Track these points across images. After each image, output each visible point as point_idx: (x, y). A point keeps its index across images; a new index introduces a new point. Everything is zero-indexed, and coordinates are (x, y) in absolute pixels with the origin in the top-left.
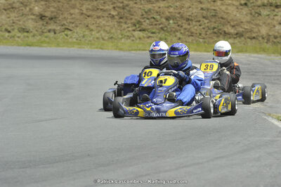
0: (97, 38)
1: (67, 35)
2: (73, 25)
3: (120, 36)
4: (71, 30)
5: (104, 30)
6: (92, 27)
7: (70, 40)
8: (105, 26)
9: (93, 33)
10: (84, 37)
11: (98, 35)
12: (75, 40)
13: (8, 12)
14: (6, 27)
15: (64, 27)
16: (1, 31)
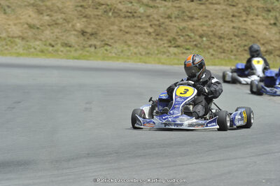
0: (135, 54)
1: (107, 50)
2: (113, 41)
3: (156, 52)
4: (110, 46)
5: (142, 46)
6: (130, 43)
7: (110, 55)
8: (142, 42)
9: (131, 48)
10: (122, 51)
11: (135, 50)
12: (114, 55)
13: (52, 27)
14: (50, 41)
15: (104, 43)
16: (45, 45)
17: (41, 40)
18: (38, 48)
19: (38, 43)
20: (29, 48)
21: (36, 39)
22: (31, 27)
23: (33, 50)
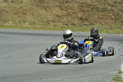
0: (105, 28)
1: (91, 27)
2: (95, 22)
3: (115, 27)
4: (93, 25)
5: (108, 25)
6: (103, 23)
8: (108, 23)
9: (103, 26)
10: (99, 27)
11: (105, 27)
13: (67, 16)
14: (66, 23)
15: (90, 23)
16: (63, 25)
17: (62, 22)
18: (60, 26)
19: (60, 24)
20: (56, 26)
21: (59, 22)
22: (57, 16)
23: (58, 27)
